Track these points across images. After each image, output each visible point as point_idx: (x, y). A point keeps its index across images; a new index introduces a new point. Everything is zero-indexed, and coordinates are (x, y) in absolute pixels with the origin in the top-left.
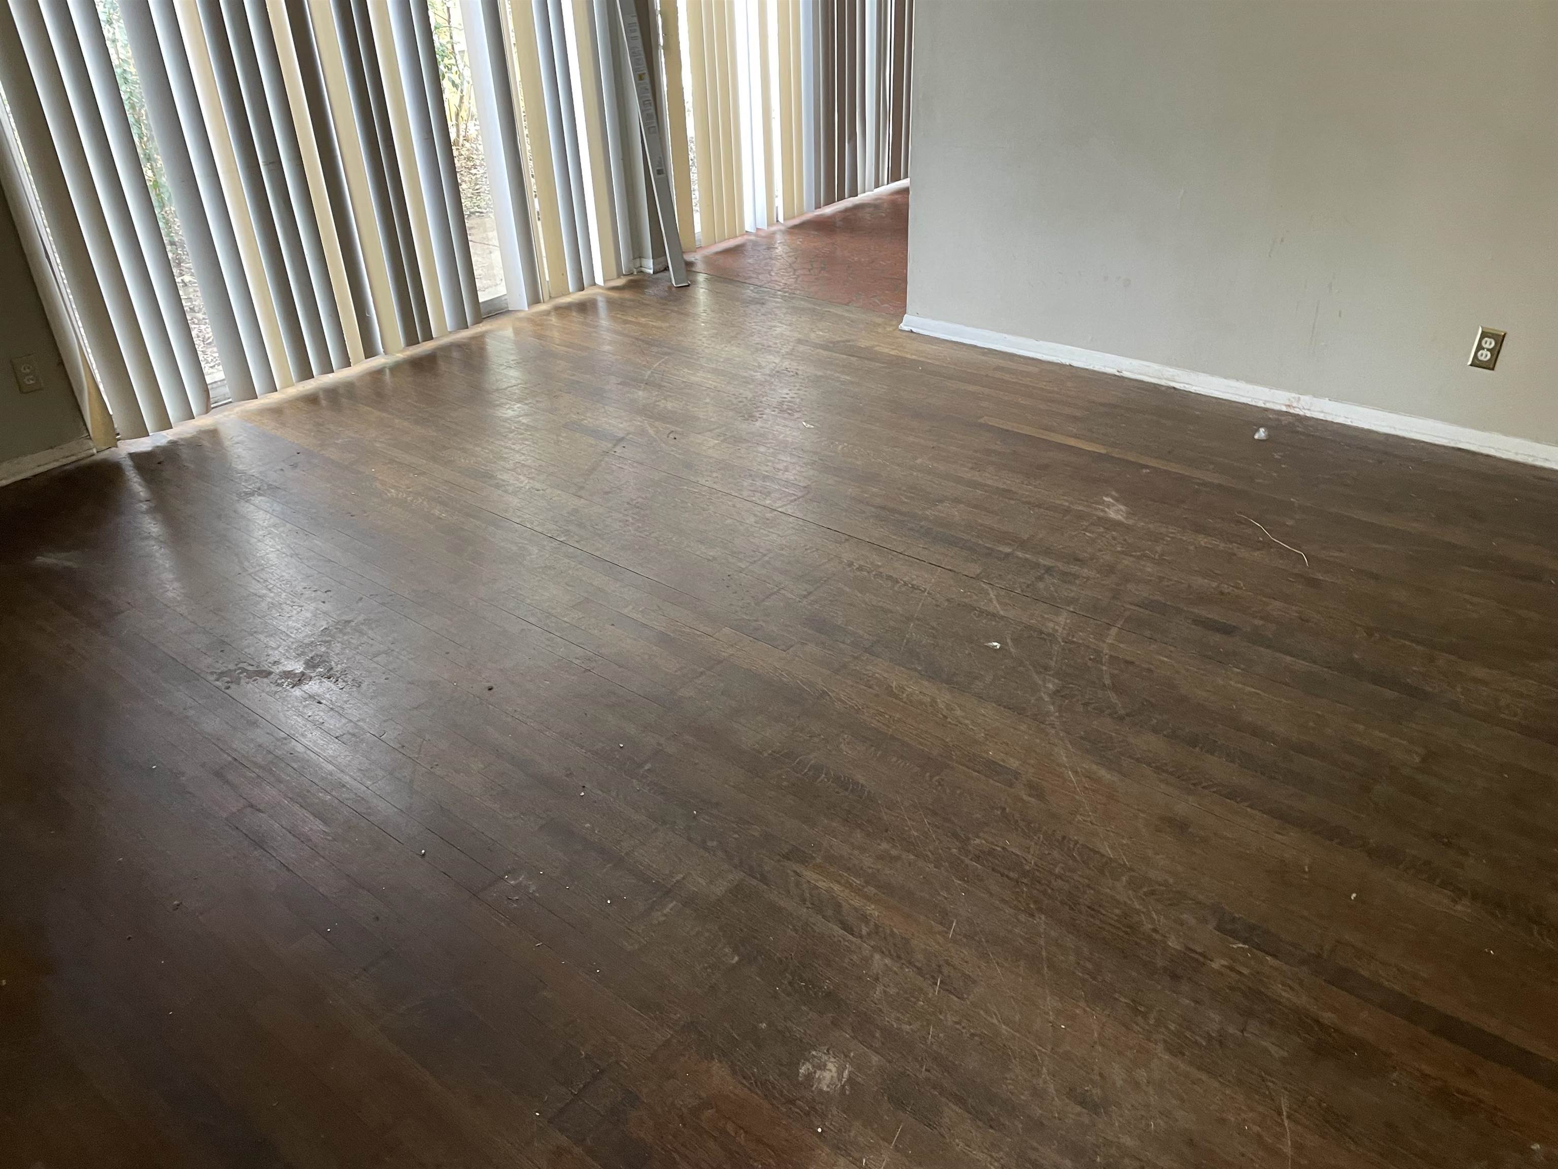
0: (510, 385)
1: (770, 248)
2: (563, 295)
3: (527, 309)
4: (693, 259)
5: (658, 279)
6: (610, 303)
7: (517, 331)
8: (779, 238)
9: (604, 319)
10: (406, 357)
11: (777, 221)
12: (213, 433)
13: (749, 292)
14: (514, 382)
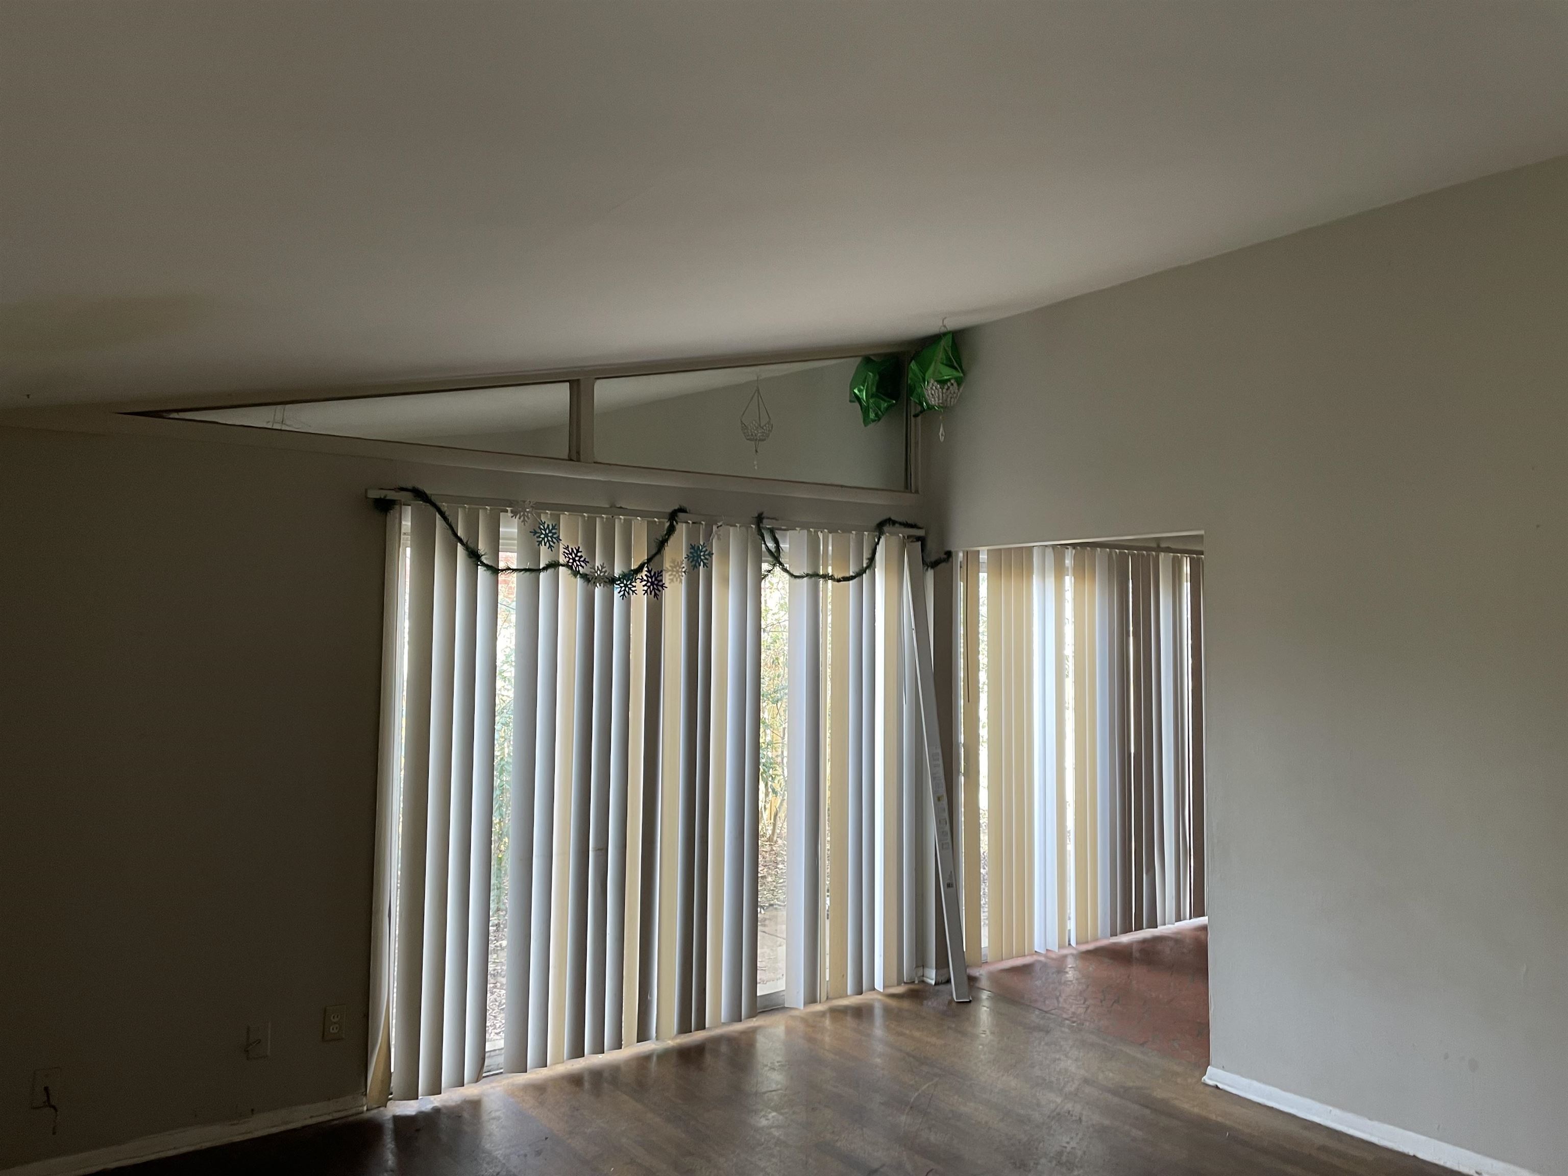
0: (770, 1089)
1: (1061, 971)
2: (841, 997)
3: (802, 1007)
4: (977, 974)
5: (938, 991)
6: (887, 1010)
7: (789, 1031)
8: (1070, 962)
9: (878, 1029)
10: (675, 1045)
11: (1070, 944)
12: (475, 1105)
13: (1034, 1017)
14: (774, 1087)
